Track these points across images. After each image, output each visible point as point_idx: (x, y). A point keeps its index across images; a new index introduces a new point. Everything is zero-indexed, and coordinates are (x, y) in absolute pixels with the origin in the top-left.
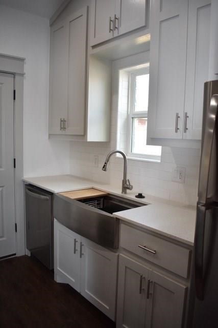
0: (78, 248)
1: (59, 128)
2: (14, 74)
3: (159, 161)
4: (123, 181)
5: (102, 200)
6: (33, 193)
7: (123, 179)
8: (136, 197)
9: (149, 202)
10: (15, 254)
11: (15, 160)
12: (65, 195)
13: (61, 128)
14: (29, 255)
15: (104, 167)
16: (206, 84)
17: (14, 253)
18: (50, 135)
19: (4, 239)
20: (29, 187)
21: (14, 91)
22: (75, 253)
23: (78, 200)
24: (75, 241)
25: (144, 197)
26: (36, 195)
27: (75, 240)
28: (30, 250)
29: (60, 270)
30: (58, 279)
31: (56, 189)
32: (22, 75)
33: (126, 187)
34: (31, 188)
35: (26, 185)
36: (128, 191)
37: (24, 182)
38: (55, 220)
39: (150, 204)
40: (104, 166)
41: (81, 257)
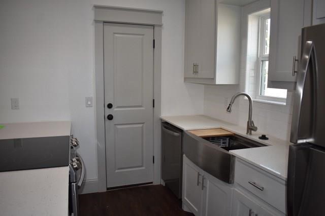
0: (201, 181)
1: (192, 72)
2: (153, 26)
3: (285, 104)
4: (248, 122)
5: (228, 139)
6: (167, 130)
7: (248, 120)
8: (260, 138)
9: (270, 144)
10: (152, 183)
11: (154, 100)
12: (193, 132)
13: (194, 72)
14: (164, 185)
15: (228, 109)
16: (303, 30)
17: (151, 181)
18: (185, 79)
19: (143, 168)
20: (165, 125)
21: (154, 41)
22: (198, 185)
23: (203, 138)
24: (199, 175)
25: (267, 139)
26: (171, 132)
27: (199, 173)
28: (165, 181)
29: (187, 199)
30: (185, 209)
31: (185, 126)
32: (160, 26)
33: (251, 128)
34: (167, 126)
35: (163, 123)
36: (253, 132)
37: (161, 120)
38: (184, 155)
39: (271, 145)
40: (229, 107)
41: (202, 189)
